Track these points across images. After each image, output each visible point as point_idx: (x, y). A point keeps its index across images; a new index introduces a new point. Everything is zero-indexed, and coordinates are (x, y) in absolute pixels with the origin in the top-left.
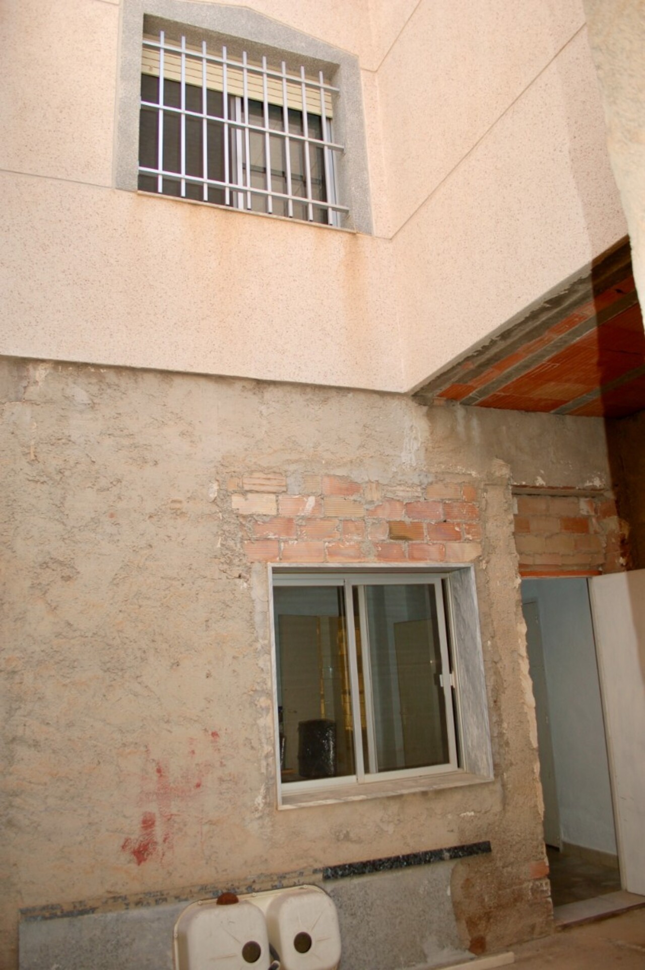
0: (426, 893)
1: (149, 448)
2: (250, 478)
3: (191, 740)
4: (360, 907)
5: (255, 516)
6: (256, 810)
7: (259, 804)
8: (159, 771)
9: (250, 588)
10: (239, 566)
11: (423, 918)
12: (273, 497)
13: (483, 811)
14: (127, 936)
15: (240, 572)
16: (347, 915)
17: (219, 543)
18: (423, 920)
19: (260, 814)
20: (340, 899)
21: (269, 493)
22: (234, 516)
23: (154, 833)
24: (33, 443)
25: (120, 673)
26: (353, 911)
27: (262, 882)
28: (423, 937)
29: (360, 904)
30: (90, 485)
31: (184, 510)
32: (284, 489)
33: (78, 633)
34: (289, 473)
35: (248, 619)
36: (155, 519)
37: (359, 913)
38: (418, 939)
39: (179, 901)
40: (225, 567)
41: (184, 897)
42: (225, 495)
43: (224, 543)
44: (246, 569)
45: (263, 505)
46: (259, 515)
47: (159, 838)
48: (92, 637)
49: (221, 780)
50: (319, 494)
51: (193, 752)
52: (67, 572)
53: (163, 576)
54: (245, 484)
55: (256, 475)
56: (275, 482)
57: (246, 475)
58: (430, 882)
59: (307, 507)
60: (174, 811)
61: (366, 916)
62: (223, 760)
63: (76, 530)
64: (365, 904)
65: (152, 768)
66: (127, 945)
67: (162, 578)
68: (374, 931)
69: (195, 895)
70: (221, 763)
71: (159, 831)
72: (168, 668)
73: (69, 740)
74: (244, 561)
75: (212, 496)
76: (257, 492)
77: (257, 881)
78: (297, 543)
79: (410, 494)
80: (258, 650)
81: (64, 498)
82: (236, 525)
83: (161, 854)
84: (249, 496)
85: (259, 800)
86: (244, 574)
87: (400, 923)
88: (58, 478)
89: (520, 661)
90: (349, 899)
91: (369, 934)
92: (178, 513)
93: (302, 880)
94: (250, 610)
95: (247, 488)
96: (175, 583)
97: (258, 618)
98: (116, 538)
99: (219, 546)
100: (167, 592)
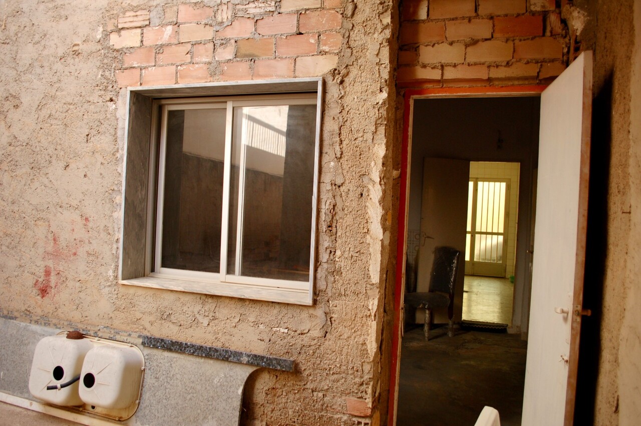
0: (219, 384)
1: (63, 7)
2: (123, 17)
3: (73, 222)
4: (163, 375)
5: (124, 50)
6: (108, 280)
7: (110, 276)
8: (54, 240)
9: (116, 109)
10: (111, 91)
11: (210, 403)
12: (139, 31)
13: (299, 332)
14: (27, 340)
15: (112, 96)
16: (152, 377)
17: (100, 74)
18: (210, 405)
19: (109, 284)
20: (151, 363)
21: (136, 28)
22: (111, 51)
23: (50, 280)
24: (5, 17)
25: (38, 171)
26: (158, 375)
27: (104, 332)
28: (205, 418)
29: (164, 373)
30: (30, 41)
31: (80, 51)
32: (147, 23)
33: (19, 143)
34: (152, 8)
35: (113, 134)
36: (63, 60)
37: (161, 379)
38: (201, 418)
39: (56, 328)
40: (103, 92)
41: (59, 326)
42: (107, 35)
43: (103, 74)
44: (116, 93)
45: (130, 39)
46: (127, 48)
47: (53, 284)
48: (26, 146)
49: (89, 254)
50: (174, 23)
51: (73, 230)
52: (17, 102)
53: (64, 102)
54: (120, 23)
55: (128, 14)
56: (140, 18)
57: (121, 15)
58: (225, 376)
59: (165, 36)
60: (61, 269)
61: (166, 383)
62: (90, 240)
63: (22, 73)
64: (168, 374)
65: (50, 236)
66: (25, 344)
67: (65, 104)
68: (168, 397)
69: (65, 327)
70: (89, 241)
71: (53, 279)
72: (63, 169)
73: (12, 211)
74: (115, 87)
75: (99, 36)
76: (128, 28)
77: (101, 330)
78: (155, 69)
79: (262, 11)
80: (118, 158)
81: (17, 52)
82: (111, 59)
83: (53, 295)
84: (123, 32)
85: (111, 273)
86: (114, 98)
87: (191, 399)
88: (14, 39)
89: (370, 187)
90: (157, 366)
91: (164, 397)
92: (77, 53)
93: (129, 339)
94: (115, 127)
95: (120, 26)
96: (71, 107)
97: (119, 133)
98: (42, 76)
99: (100, 76)
100: (66, 114)
